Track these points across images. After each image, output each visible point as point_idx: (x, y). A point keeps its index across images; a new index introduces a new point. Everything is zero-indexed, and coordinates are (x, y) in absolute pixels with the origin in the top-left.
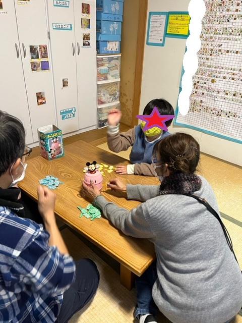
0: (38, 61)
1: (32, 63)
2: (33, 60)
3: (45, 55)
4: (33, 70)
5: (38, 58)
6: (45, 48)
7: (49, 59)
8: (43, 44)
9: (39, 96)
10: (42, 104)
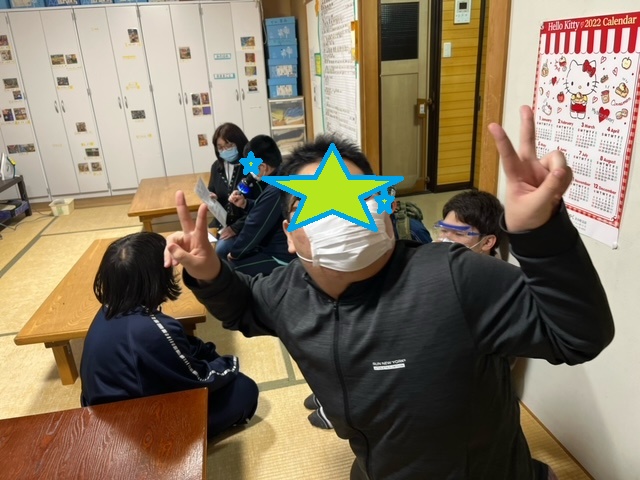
0: (200, 107)
1: (194, 109)
2: (195, 106)
3: (206, 101)
4: (194, 114)
5: (199, 103)
6: (206, 95)
7: (210, 105)
8: (204, 92)
9: (201, 138)
10: (203, 145)
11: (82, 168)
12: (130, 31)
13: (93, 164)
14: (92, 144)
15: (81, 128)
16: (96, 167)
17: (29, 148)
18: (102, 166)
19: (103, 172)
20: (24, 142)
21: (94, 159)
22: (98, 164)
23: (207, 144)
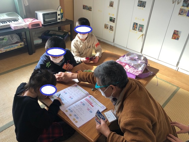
0: (187, 9)
1: (181, 10)
2: (183, 8)
4: (180, 14)
9: (176, 33)
10: (175, 38)
11: (106, 26)
13: (111, 26)
14: (113, 15)
15: (111, 5)
16: (111, 28)
17: (90, 9)
18: (114, 29)
19: (113, 32)
20: (88, 5)
21: (112, 24)
22: (113, 27)
23: (178, 39)
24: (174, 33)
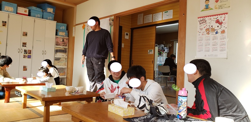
0: (27, 55)
1: (24, 55)
2: (25, 54)
3: (30, 53)
4: (24, 57)
5: (27, 54)
6: (30, 51)
7: (31, 55)
8: (30, 50)
9: (25, 67)
10: (25, 70)
12: (3, 22)
23: (26, 70)
24: (24, 68)
